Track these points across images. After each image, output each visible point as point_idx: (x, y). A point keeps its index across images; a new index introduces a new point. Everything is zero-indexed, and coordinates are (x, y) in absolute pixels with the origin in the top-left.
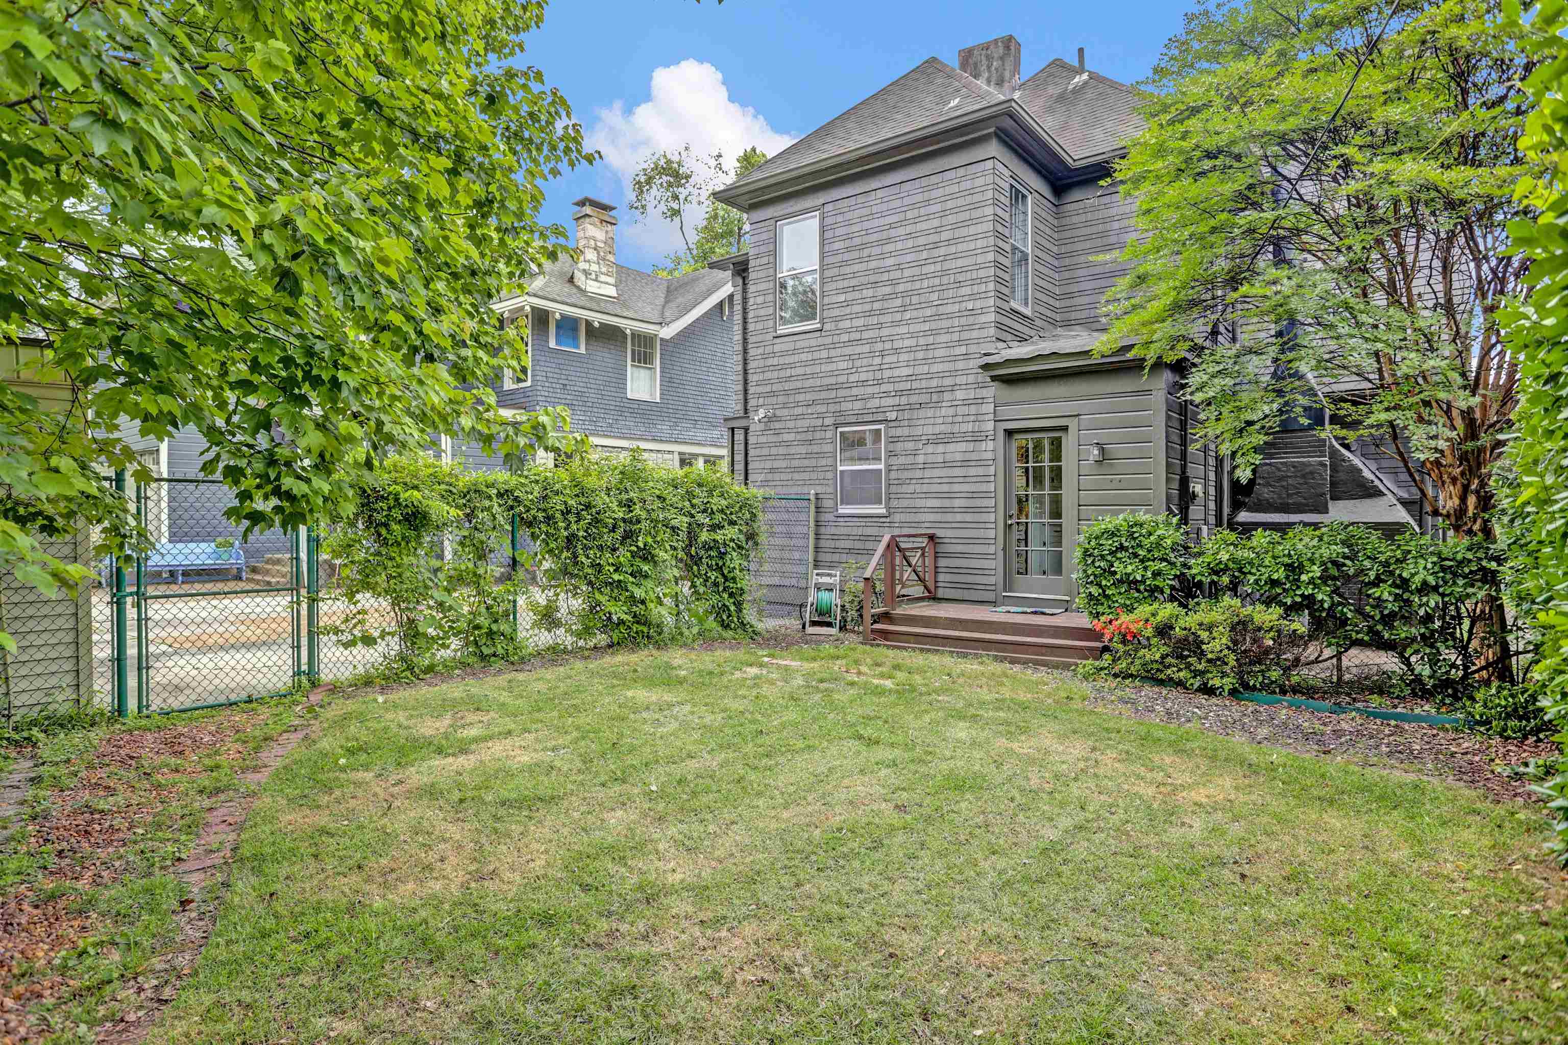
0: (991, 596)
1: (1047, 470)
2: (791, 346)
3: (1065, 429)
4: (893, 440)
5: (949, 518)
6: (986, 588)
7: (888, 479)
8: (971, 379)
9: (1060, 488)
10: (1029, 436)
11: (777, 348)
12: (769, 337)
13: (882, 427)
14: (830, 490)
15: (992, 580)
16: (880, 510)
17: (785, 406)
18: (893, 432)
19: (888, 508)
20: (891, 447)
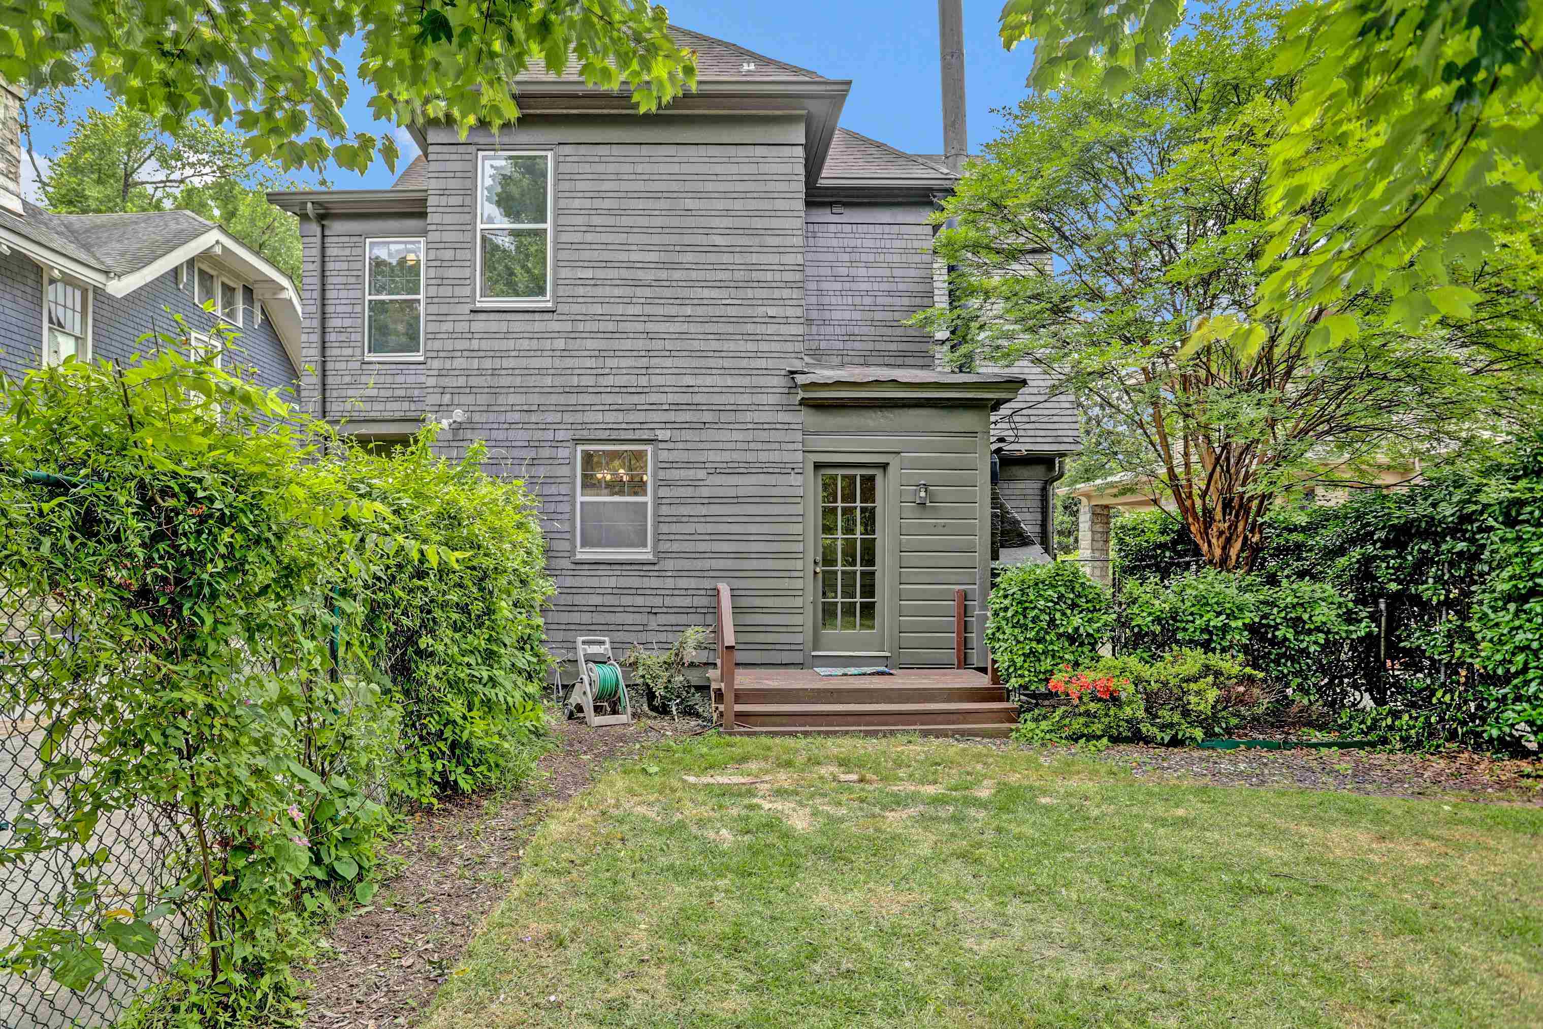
0: (798, 657)
1: (858, 511)
2: (504, 327)
3: (884, 466)
4: (661, 466)
5: (746, 564)
6: (791, 648)
7: (656, 515)
8: (772, 399)
9: (873, 532)
10: (840, 472)
11: (477, 327)
12: (467, 308)
13: (649, 448)
14: (566, 527)
15: (799, 638)
16: (645, 554)
17: (488, 409)
18: (664, 455)
19: (656, 552)
20: (662, 474)
